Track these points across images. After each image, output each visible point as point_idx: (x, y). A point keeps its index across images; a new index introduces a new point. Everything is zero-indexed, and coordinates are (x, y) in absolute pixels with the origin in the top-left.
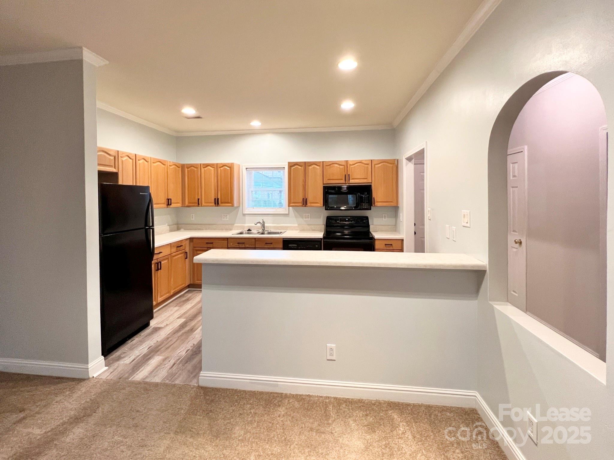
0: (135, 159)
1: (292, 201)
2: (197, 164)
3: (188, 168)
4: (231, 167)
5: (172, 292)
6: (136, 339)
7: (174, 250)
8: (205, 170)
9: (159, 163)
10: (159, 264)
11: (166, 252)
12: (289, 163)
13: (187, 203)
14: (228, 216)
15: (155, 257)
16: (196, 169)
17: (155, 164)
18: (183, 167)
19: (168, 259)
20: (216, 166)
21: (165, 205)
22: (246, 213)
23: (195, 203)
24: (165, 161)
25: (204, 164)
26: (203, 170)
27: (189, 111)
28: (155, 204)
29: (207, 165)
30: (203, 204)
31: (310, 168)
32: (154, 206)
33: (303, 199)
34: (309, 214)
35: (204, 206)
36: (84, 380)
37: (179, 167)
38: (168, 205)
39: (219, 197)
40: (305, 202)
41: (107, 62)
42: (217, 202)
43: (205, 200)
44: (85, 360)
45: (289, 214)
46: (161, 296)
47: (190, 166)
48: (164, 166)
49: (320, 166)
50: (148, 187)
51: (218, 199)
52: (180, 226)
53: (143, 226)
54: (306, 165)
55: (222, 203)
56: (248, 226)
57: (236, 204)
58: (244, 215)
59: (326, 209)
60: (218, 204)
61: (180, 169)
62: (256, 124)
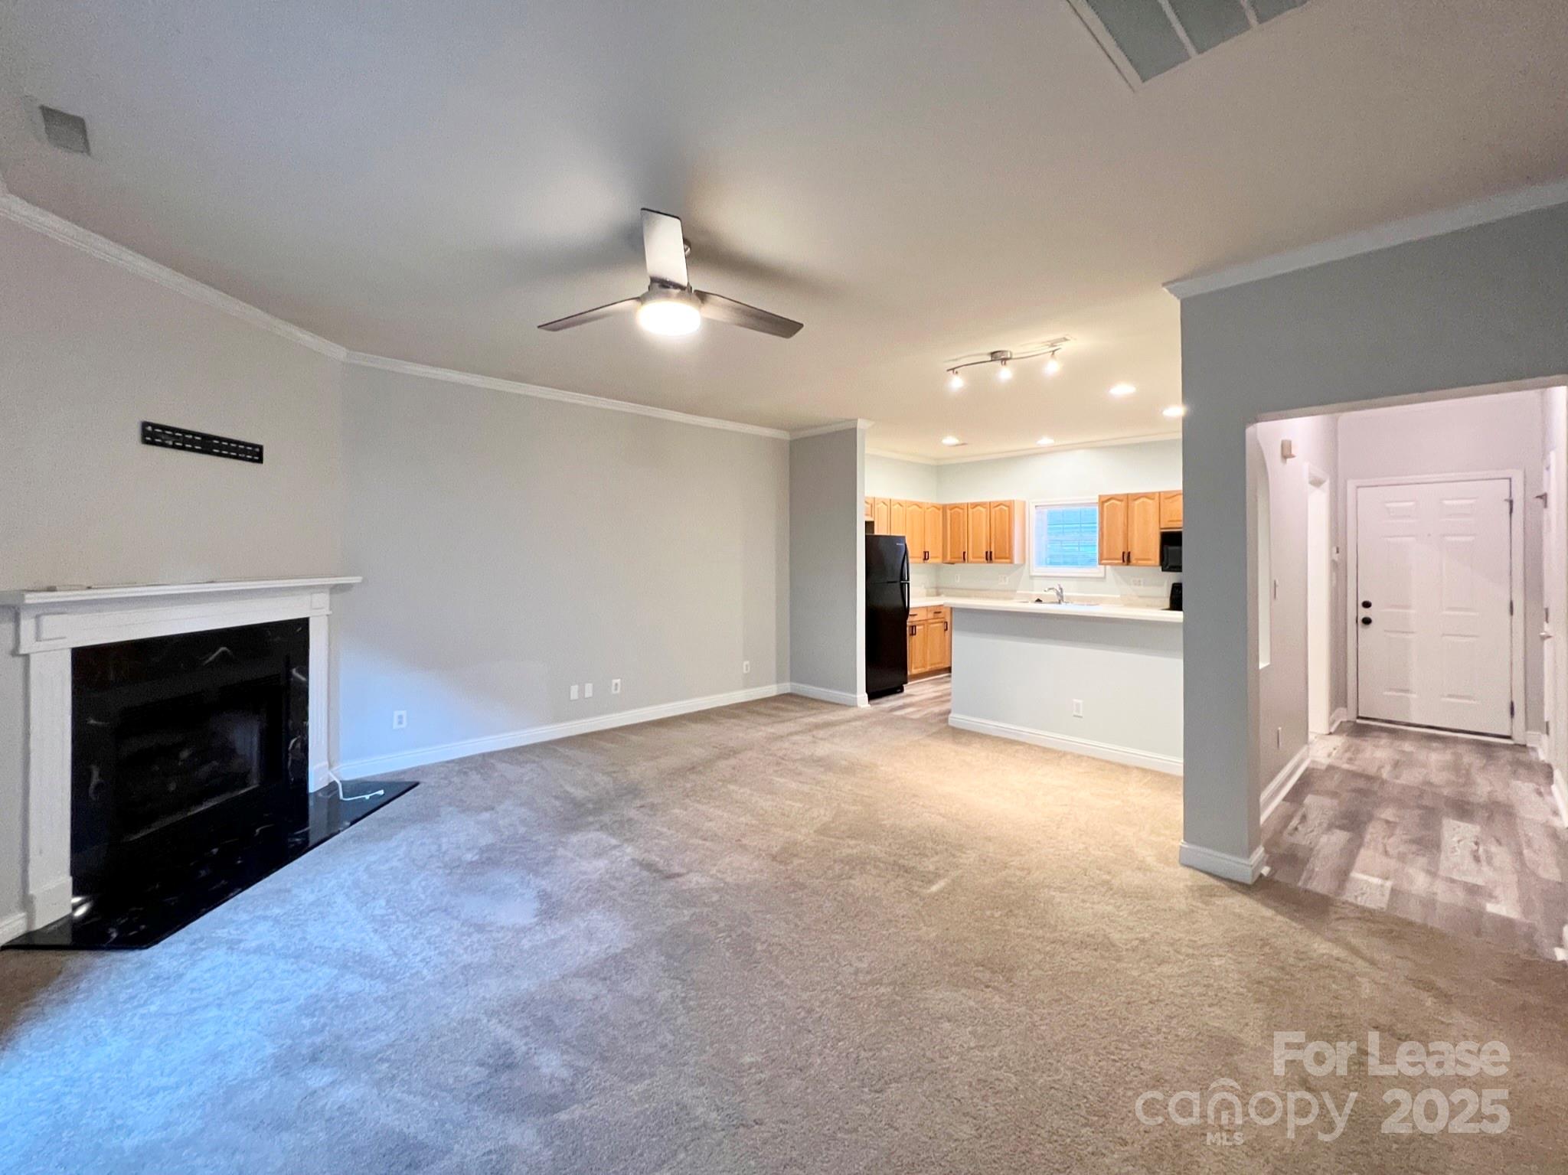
0: (889, 503)
1: (1105, 556)
2: (962, 504)
3: (951, 510)
4: (1009, 505)
5: (928, 668)
6: (891, 698)
7: (931, 615)
8: (973, 513)
9: (915, 507)
10: (913, 627)
11: (921, 616)
12: (1100, 496)
13: (949, 558)
14: (1007, 579)
15: (910, 619)
16: (961, 511)
17: (910, 508)
18: (944, 508)
19: (923, 625)
20: (989, 506)
21: (922, 560)
22: (1034, 574)
23: (960, 558)
24: (922, 503)
25: (972, 504)
26: (970, 510)
27: (950, 440)
28: (913, 557)
29: (975, 505)
30: (971, 559)
31: (1137, 502)
32: (910, 560)
33: (1123, 553)
34: (1142, 579)
35: (972, 562)
36: (850, 707)
37: (939, 509)
38: (925, 559)
39: (993, 550)
40: (1127, 558)
41: (873, 423)
42: (989, 557)
43: (973, 553)
44: (854, 691)
45: (1105, 577)
46: (916, 668)
47: (954, 507)
48: (920, 510)
49: (1153, 499)
50: (904, 537)
51: (991, 553)
52: (941, 591)
53: (898, 579)
54: (1129, 499)
55: (996, 558)
56: (1037, 595)
57: (1017, 560)
58: (1032, 577)
59: (1163, 570)
60: (991, 559)
61: (941, 512)
62: (1046, 441)
